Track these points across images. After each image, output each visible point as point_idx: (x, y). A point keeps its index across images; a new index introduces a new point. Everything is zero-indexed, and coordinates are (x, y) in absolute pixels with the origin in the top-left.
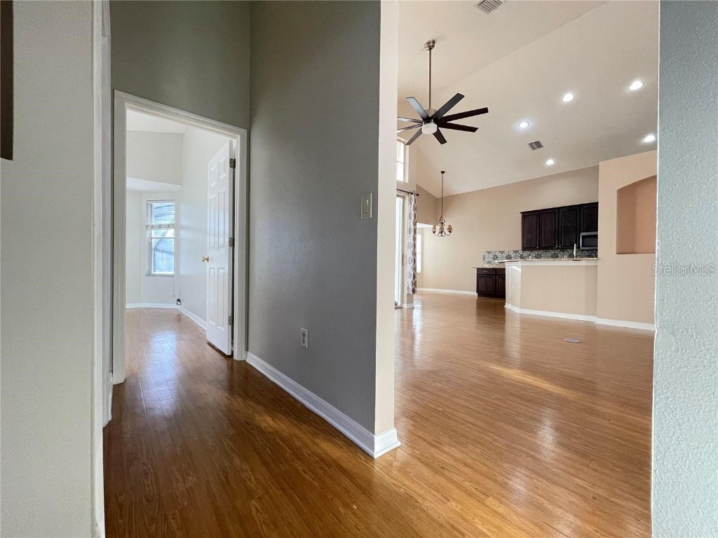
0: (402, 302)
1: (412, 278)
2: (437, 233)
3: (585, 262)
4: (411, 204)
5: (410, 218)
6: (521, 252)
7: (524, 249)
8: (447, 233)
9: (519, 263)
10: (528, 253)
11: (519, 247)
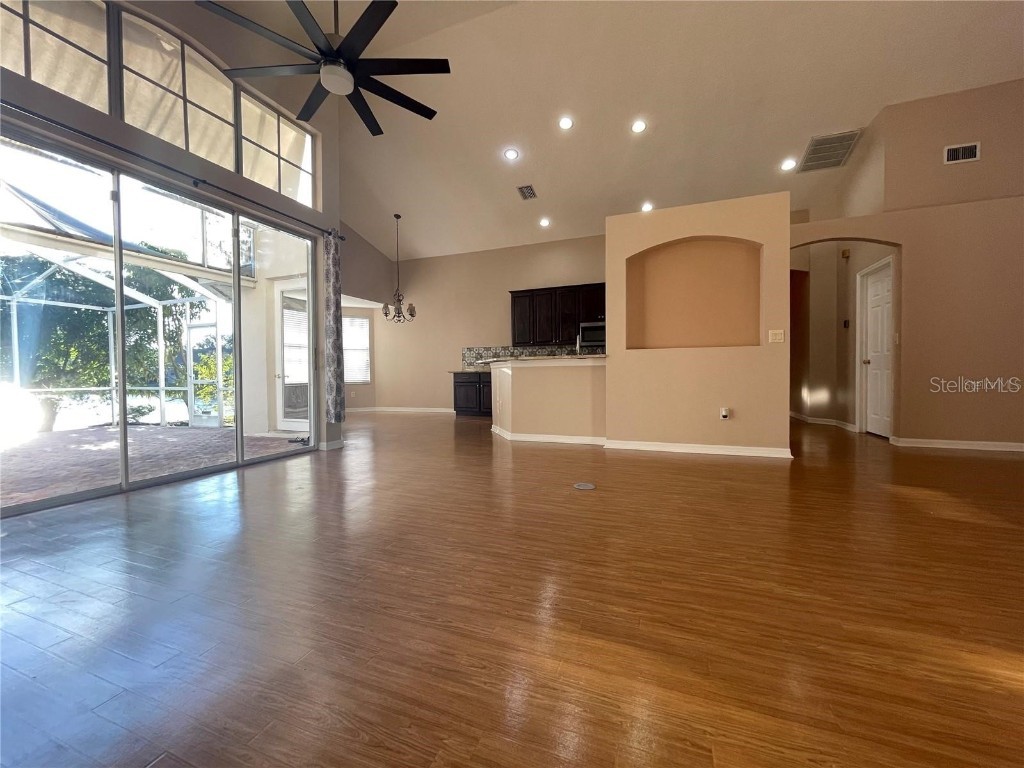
0: (318, 439)
1: (334, 394)
2: (390, 317)
3: (589, 362)
4: (328, 253)
5: (328, 280)
6: (511, 349)
7: (515, 344)
8: (408, 316)
9: (509, 364)
10: (520, 349)
11: (509, 342)
